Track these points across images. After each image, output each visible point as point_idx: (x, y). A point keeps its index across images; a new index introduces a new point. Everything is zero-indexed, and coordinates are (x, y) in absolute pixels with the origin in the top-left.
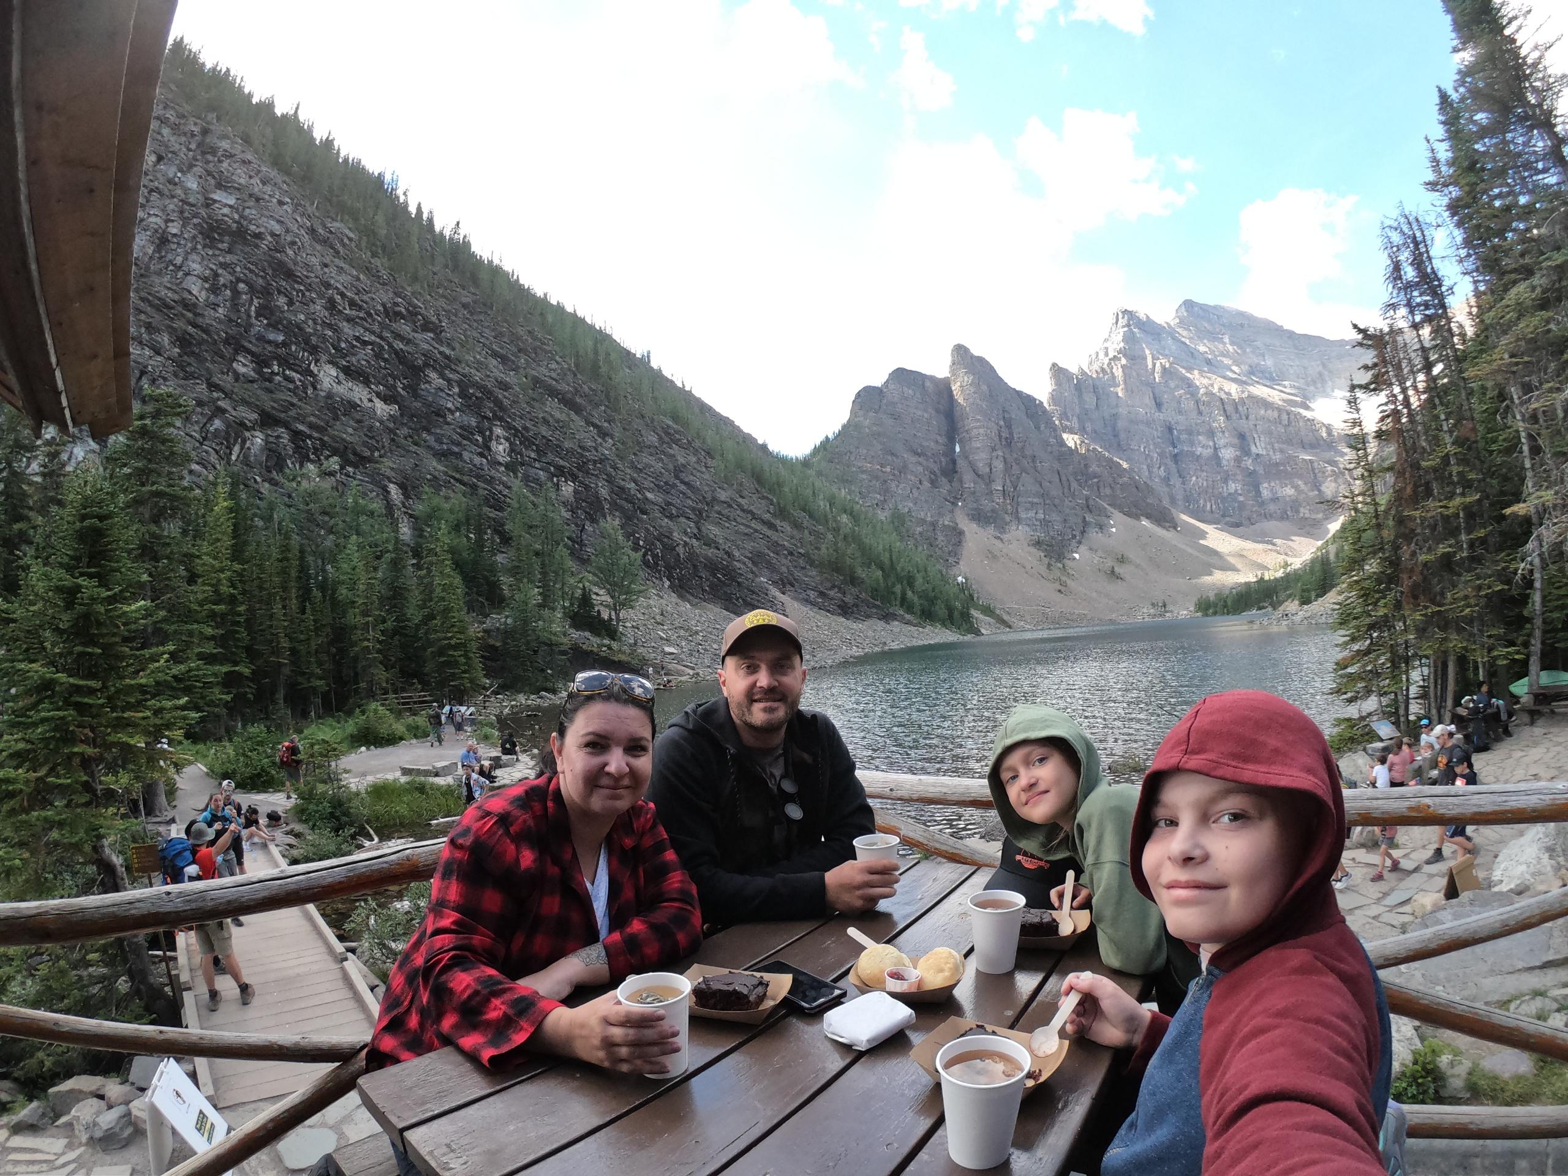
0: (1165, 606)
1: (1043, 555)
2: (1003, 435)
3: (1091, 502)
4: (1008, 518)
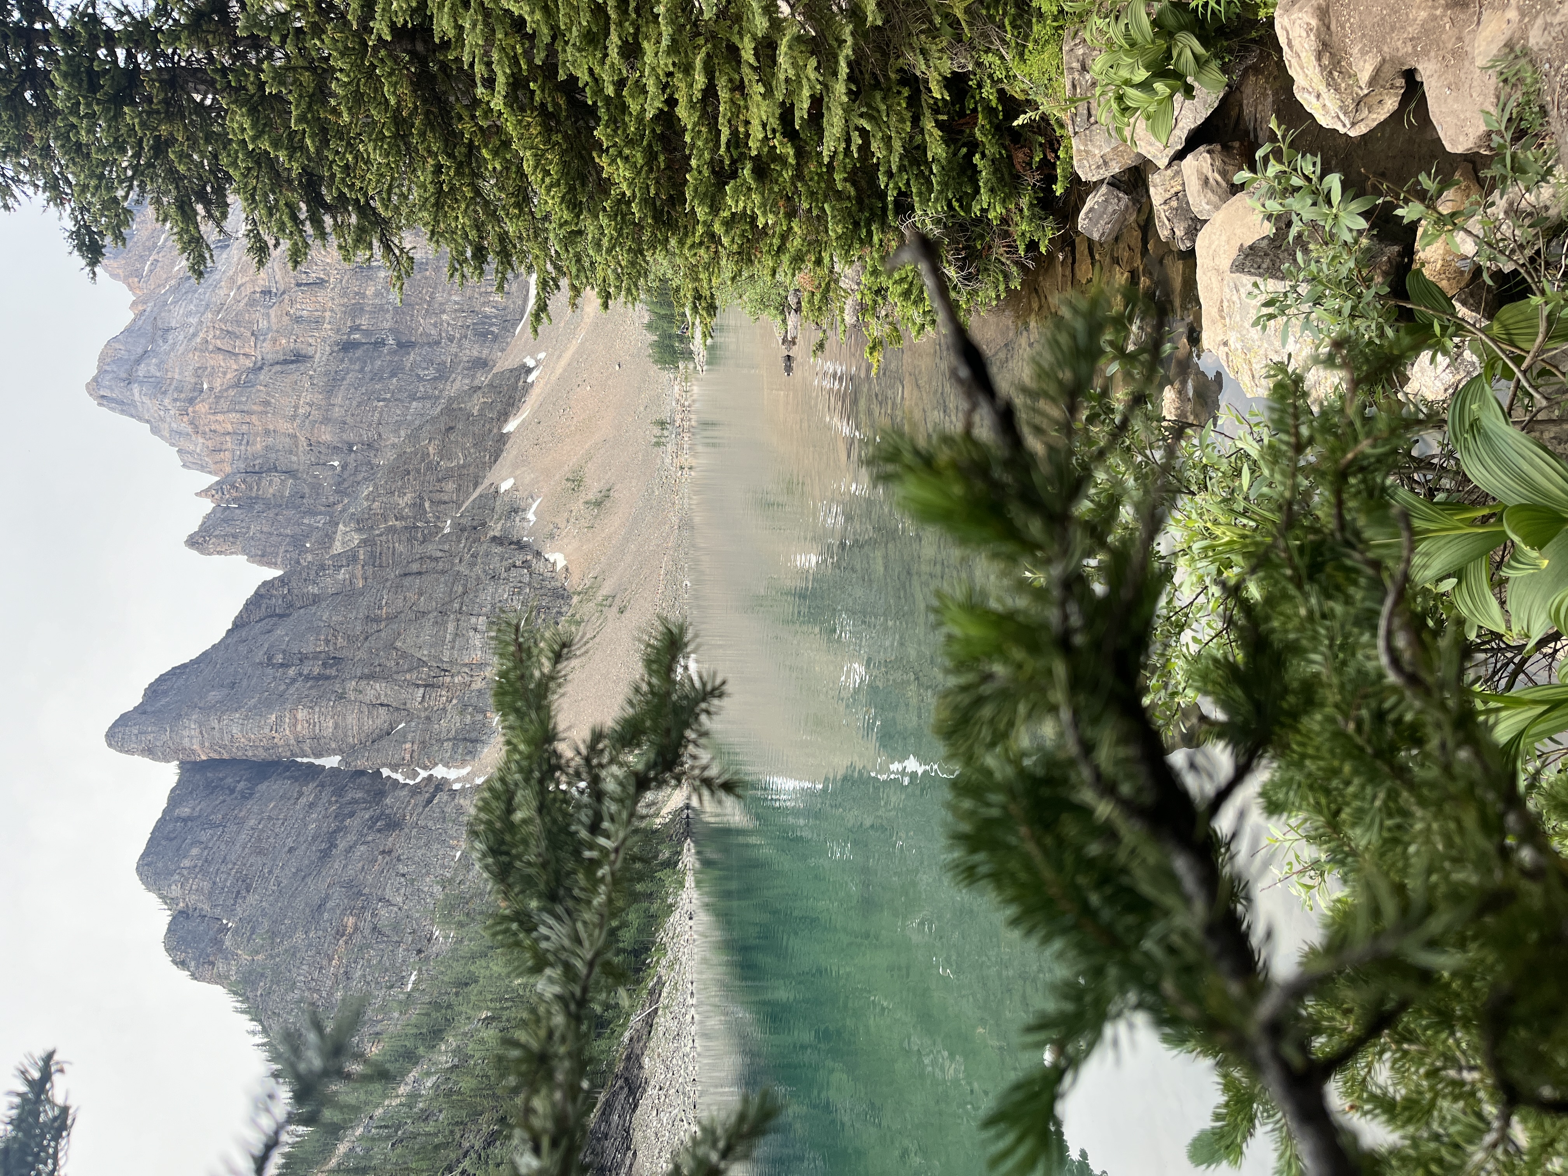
2: (316, 671)
3: (466, 522)
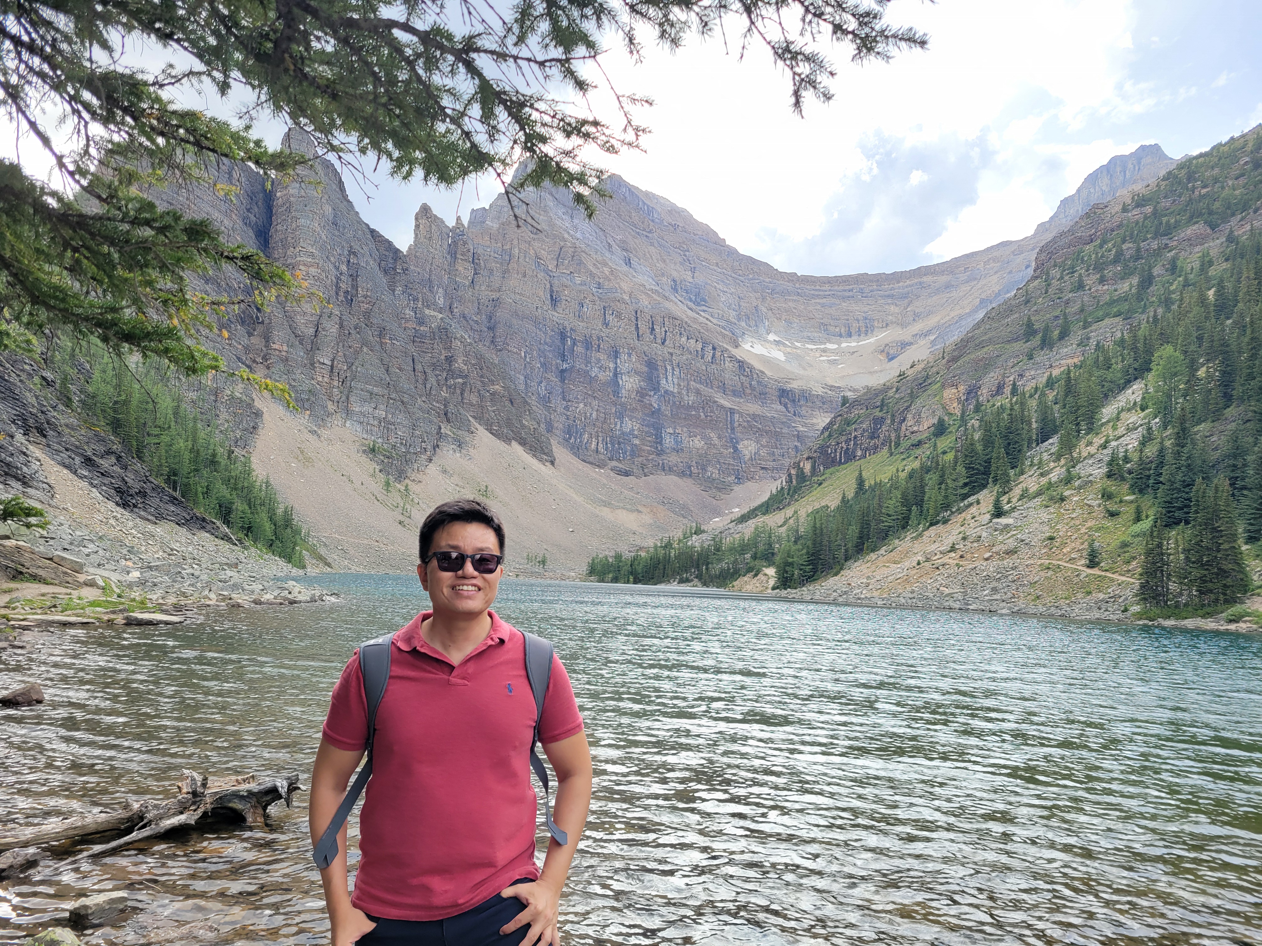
1: (378, 468)
2: (343, 286)
3: (451, 408)
4: (331, 407)
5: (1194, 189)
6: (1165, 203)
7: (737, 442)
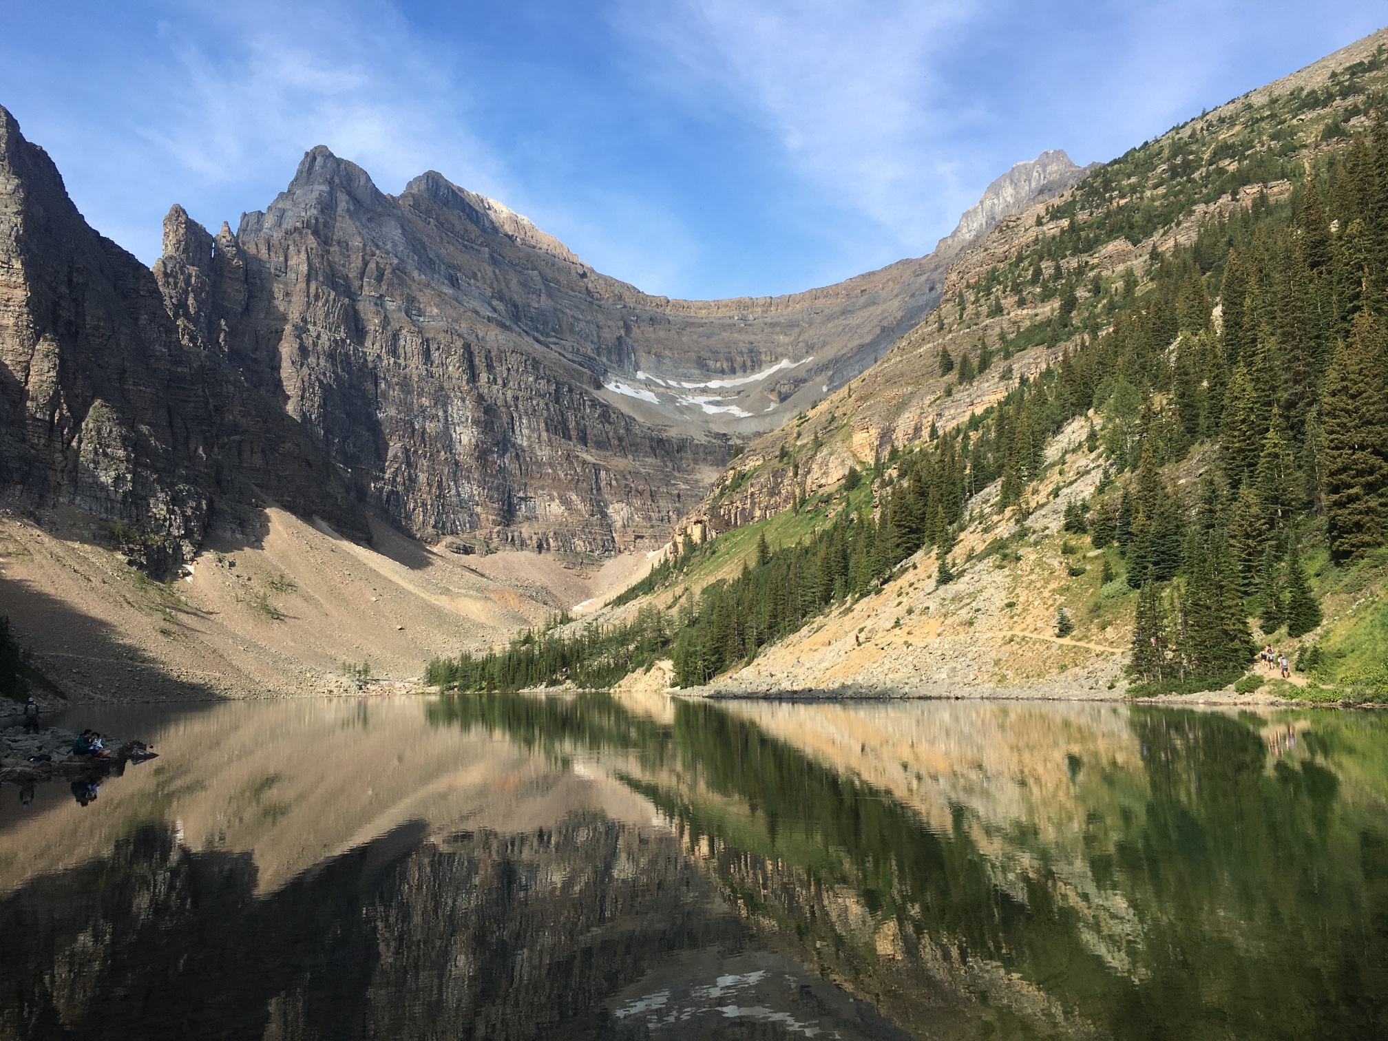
0: (366, 671)
1: (125, 559)
5: (1111, 198)
6: (1082, 216)
7: (606, 506)
